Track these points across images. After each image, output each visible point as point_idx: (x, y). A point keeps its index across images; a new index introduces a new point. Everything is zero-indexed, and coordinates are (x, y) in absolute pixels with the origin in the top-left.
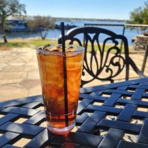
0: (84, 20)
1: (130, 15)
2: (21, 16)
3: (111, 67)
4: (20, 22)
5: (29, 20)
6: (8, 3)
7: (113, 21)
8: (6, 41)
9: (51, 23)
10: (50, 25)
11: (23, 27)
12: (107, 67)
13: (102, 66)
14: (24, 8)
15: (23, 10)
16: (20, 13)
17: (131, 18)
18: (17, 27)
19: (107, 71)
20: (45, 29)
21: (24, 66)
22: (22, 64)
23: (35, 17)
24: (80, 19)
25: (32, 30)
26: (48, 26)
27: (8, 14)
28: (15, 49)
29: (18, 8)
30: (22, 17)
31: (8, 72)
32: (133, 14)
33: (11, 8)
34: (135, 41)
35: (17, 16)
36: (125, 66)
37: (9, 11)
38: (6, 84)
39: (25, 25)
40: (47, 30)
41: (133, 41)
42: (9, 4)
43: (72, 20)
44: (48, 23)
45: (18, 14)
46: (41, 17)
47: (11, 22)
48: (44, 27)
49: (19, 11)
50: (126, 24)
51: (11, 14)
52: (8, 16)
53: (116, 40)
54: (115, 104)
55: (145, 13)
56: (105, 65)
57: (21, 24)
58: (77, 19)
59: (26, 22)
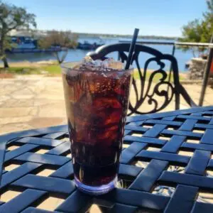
0: (118, 36)
1: (183, 30)
2: (28, 30)
3: (156, 97)
4: (27, 39)
5: (41, 37)
6: (11, 12)
7: (158, 38)
8: (6, 66)
9: (72, 40)
10: (70, 44)
11: (32, 46)
12: (150, 97)
13: (144, 96)
14: (34, 19)
15: (32, 22)
16: (28, 26)
17: (184, 34)
18: (22, 45)
19: (150, 102)
20: (63, 48)
21: (33, 99)
22: (29, 97)
23: (49, 32)
24: (112, 36)
25: (44, 50)
26: (67, 45)
27: (10, 27)
28: (19, 77)
29: (25, 19)
30: (30, 32)
31: (11, 107)
32: (186, 29)
33: (15, 19)
34: (191, 67)
35: (23, 30)
36: (174, 95)
37: (12, 23)
38: (8, 124)
39: (35, 43)
40: (66, 51)
41: (187, 66)
42: (13, 13)
43: (101, 37)
44: (67, 41)
45: (25, 28)
46: (57, 32)
47: (14, 39)
48: (62, 46)
49: (26, 23)
50: (176, 42)
51: (14, 28)
52: (10, 29)
53: (162, 61)
54: (159, 135)
55: (204, 28)
56: (147, 95)
57: (28, 42)
58: (108, 36)
59: (36, 39)
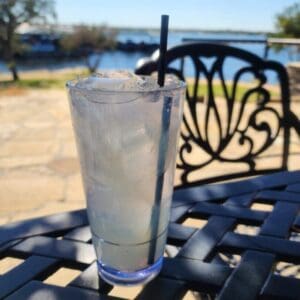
1: (276, 21)
2: (46, 23)
5: (63, 35)
8: (16, 77)
12: (243, 133)
13: (231, 131)
17: (277, 26)
19: (241, 142)
22: (47, 124)
23: (75, 27)
26: (101, 45)
29: (40, 8)
30: (48, 27)
32: (281, 19)
35: (37, 24)
44: (101, 40)
51: (26, 21)
56: (236, 130)
